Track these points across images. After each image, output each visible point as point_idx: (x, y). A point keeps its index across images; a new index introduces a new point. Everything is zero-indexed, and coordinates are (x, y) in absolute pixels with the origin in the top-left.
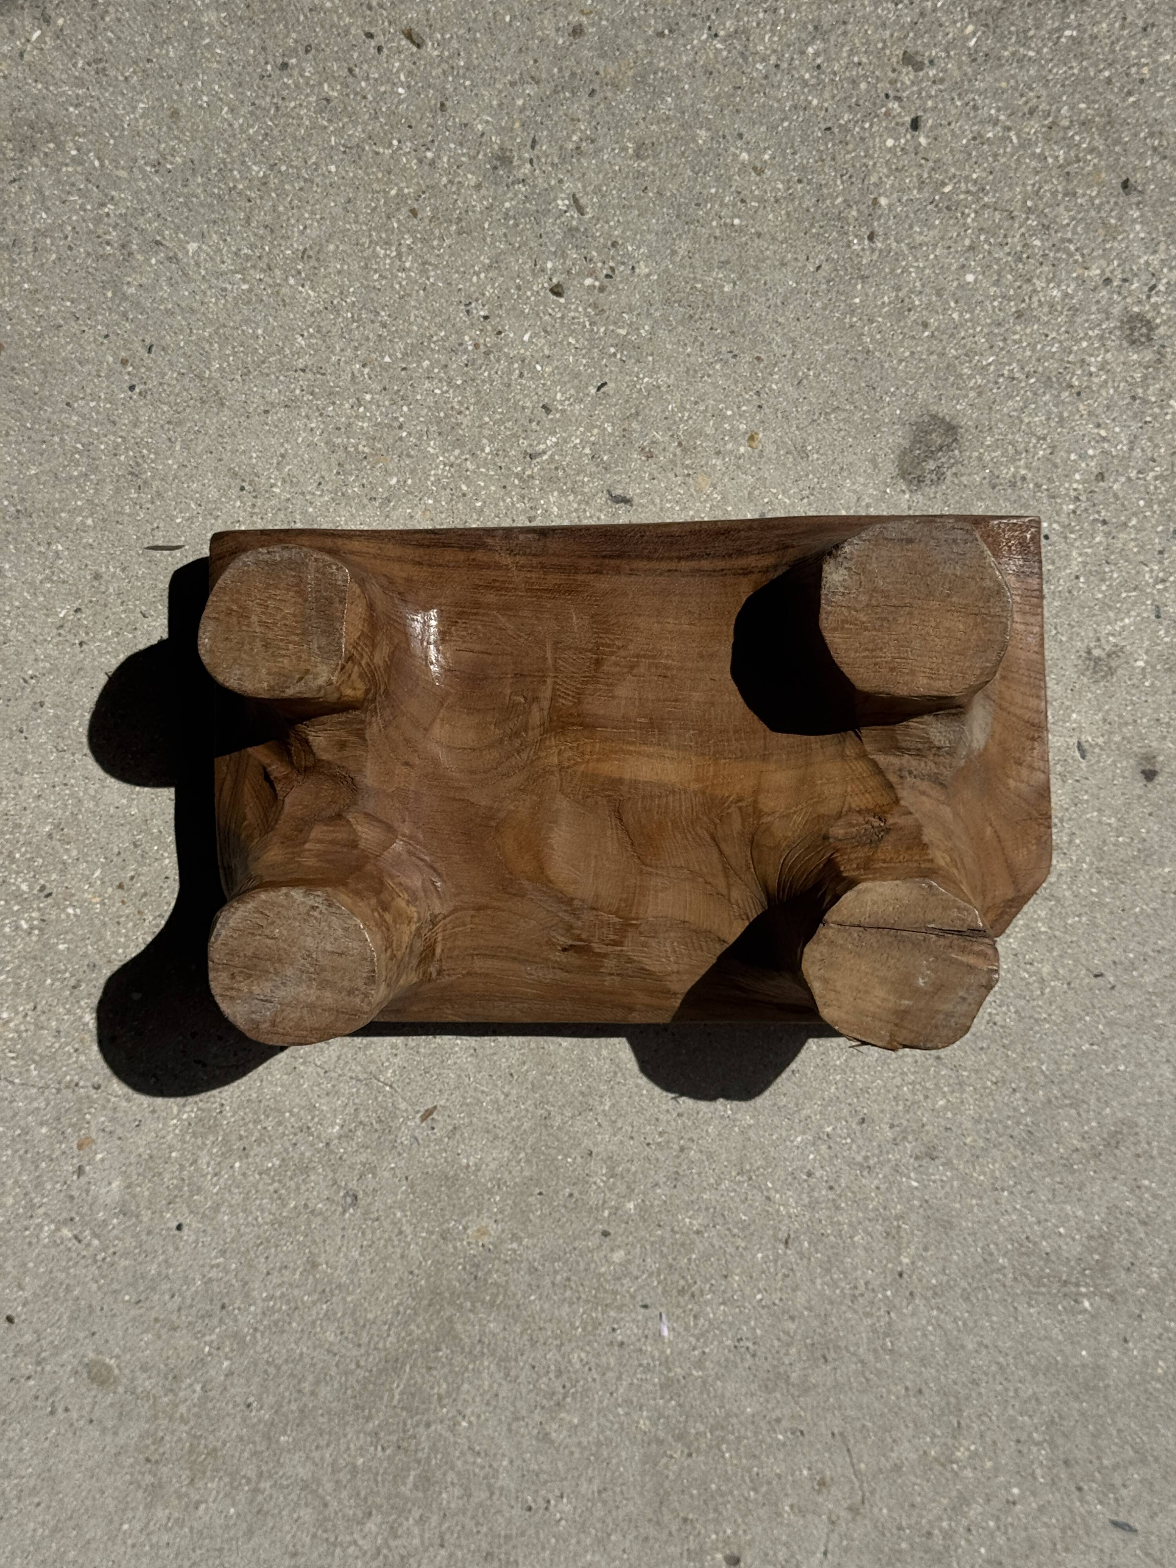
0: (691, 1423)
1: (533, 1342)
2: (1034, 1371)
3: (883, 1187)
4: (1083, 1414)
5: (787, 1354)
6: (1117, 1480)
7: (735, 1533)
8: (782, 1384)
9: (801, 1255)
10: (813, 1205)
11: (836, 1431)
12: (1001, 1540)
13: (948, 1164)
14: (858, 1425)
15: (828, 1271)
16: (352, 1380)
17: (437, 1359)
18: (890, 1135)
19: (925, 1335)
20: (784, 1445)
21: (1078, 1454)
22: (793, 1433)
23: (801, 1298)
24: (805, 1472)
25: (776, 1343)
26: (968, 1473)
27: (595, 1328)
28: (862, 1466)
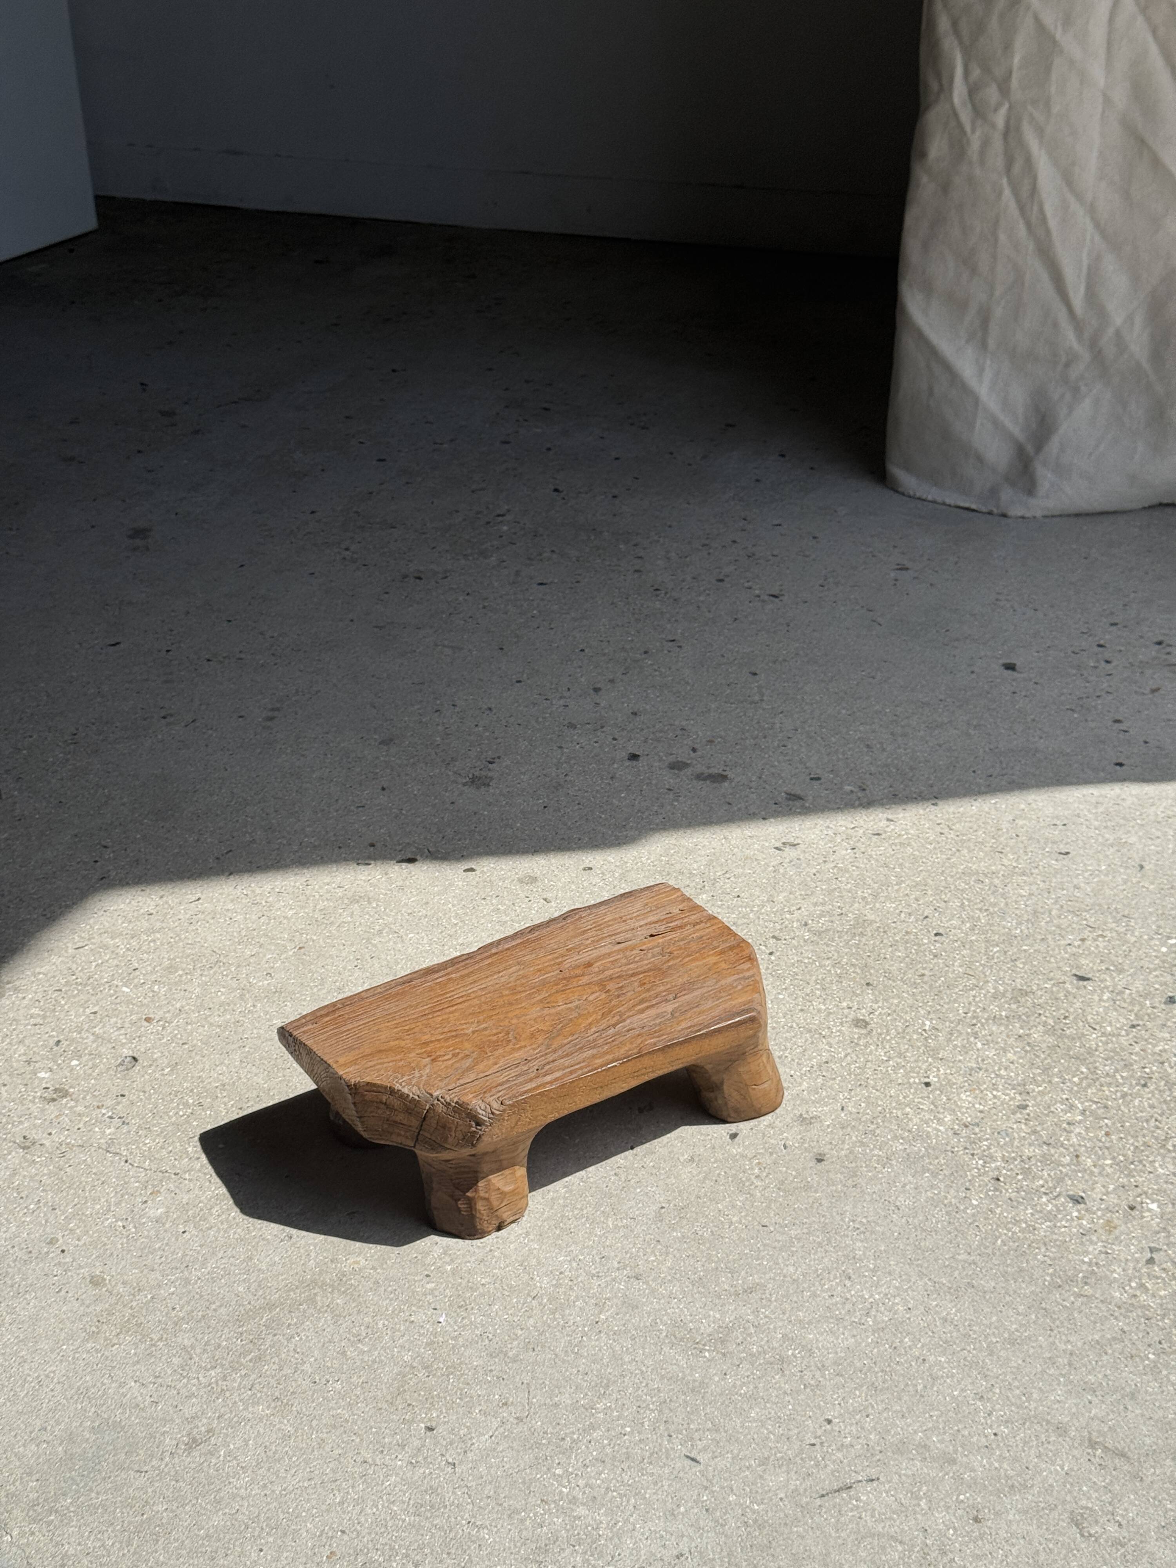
0: (436, 1362)
1: (359, 1312)
2: (662, 1377)
3: (603, 1286)
4: (685, 1401)
5: (511, 1343)
6: (696, 1436)
7: (438, 1416)
8: (501, 1356)
9: (540, 1304)
10: (557, 1286)
11: (525, 1382)
12: (608, 1450)
13: (647, 1283)
14: (541, 1381)
15: (554, 1313)
16: (242, 1308)
17: (298, 1309)
18: (616, 1265)
19: (600, 1350)
20: (490, 1382)
21: (676, 1420)
22: (498, 1378)
23: (532, 1321)
24: (497, 1397)
25: (507, 1338)
26: (601, 1415)
27: (400, 1312)
28: (535, 1400)
